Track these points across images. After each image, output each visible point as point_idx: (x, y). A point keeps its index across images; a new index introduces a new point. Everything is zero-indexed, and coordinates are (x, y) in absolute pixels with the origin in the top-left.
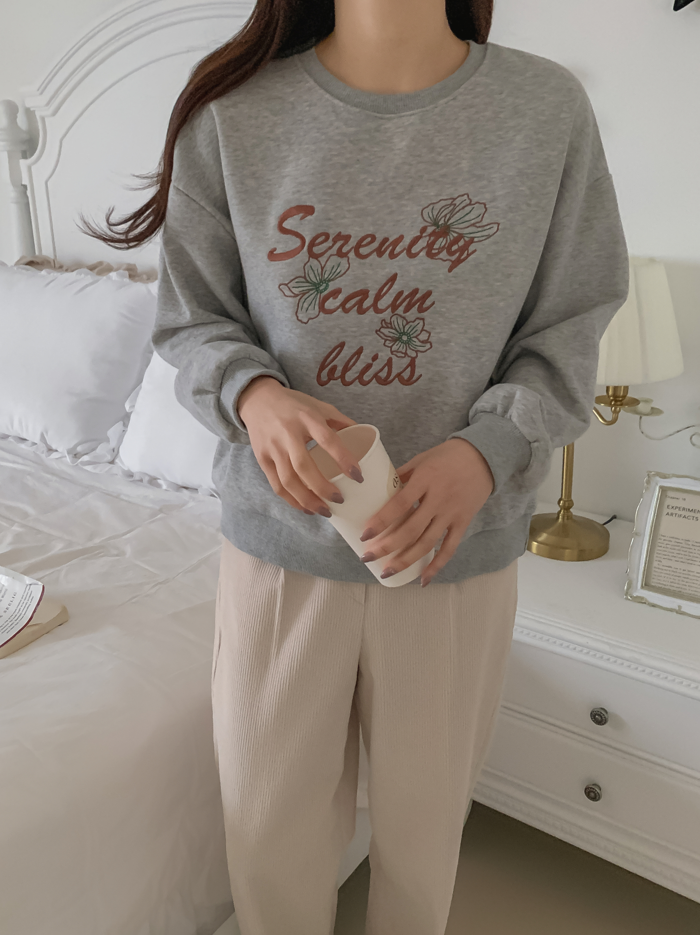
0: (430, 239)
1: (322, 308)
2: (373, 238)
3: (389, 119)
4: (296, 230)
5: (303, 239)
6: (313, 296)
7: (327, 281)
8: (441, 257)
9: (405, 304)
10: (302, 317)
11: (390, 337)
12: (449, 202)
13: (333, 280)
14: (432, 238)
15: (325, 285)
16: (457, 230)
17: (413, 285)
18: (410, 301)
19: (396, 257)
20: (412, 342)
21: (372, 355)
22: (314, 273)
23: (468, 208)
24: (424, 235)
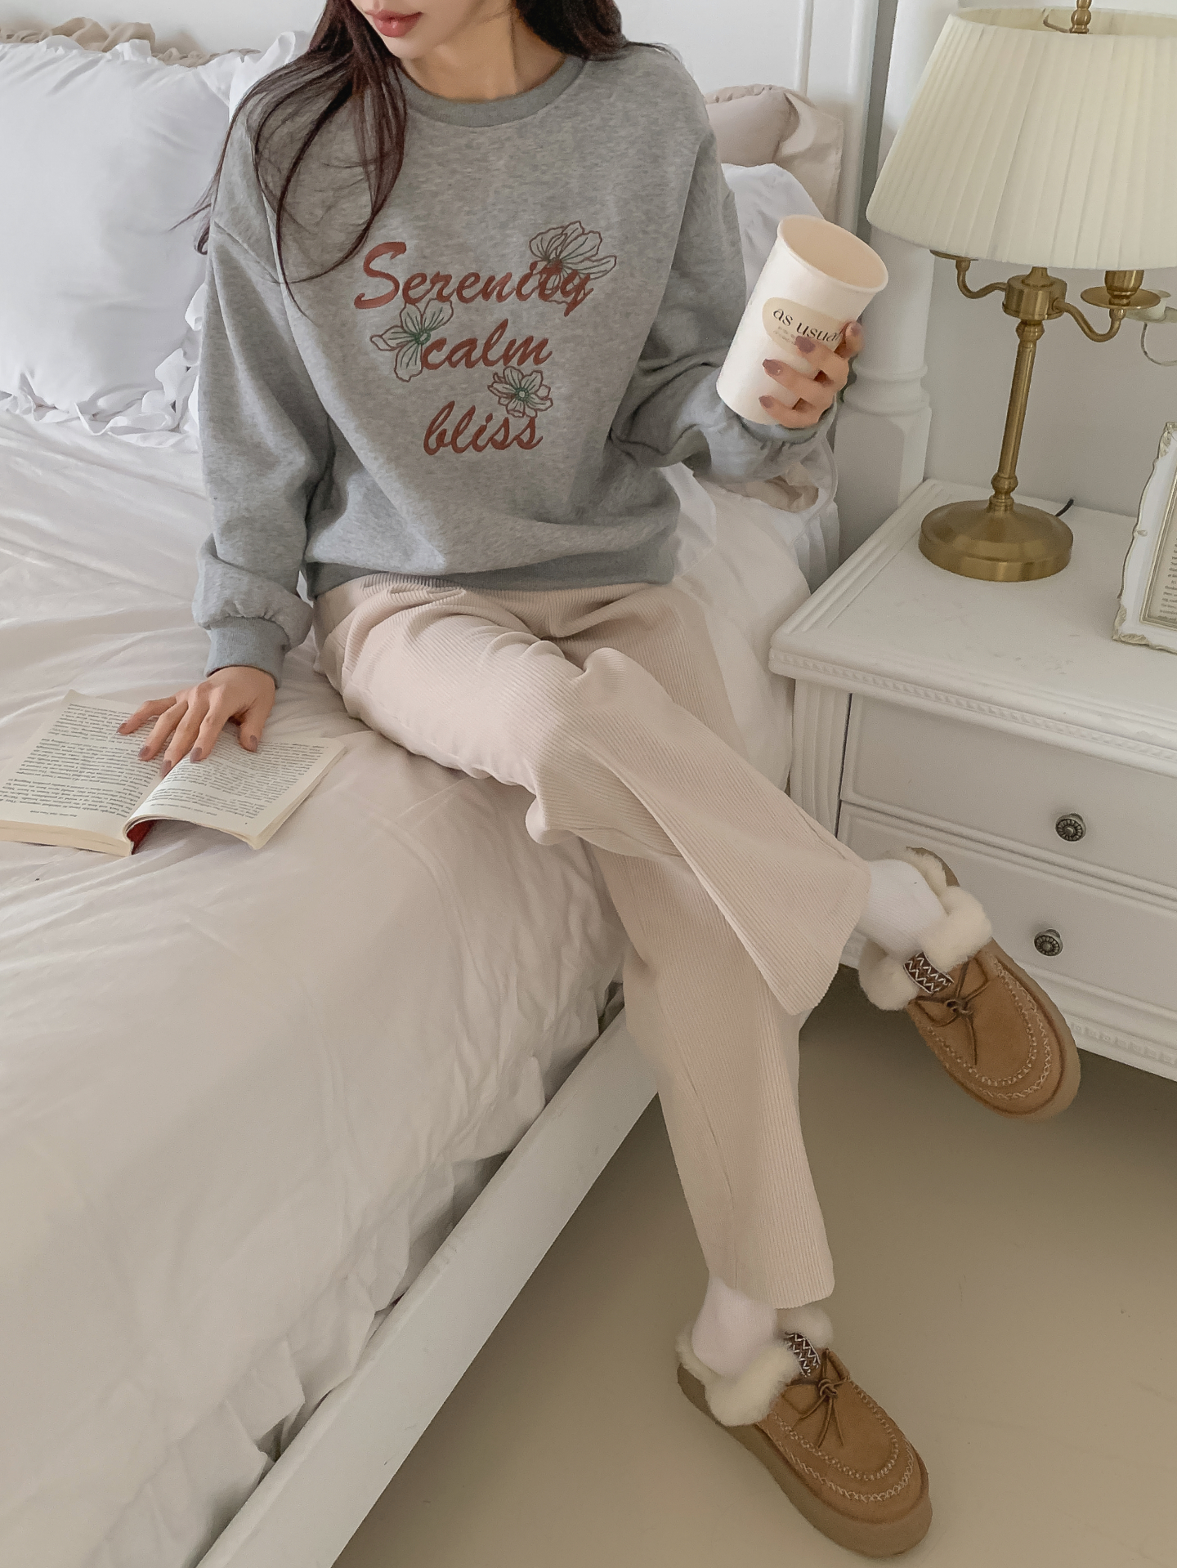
1: (425, 363)
2: (477, 277)
3: (482, 133)
4: (386, 272)
6: (412, 349)
8: (556, 299)
11: (505, 393)
12: (560, 231)
13: (434, 329)
17: (527, 333)
18: (524, 352)
23: (581, 239)
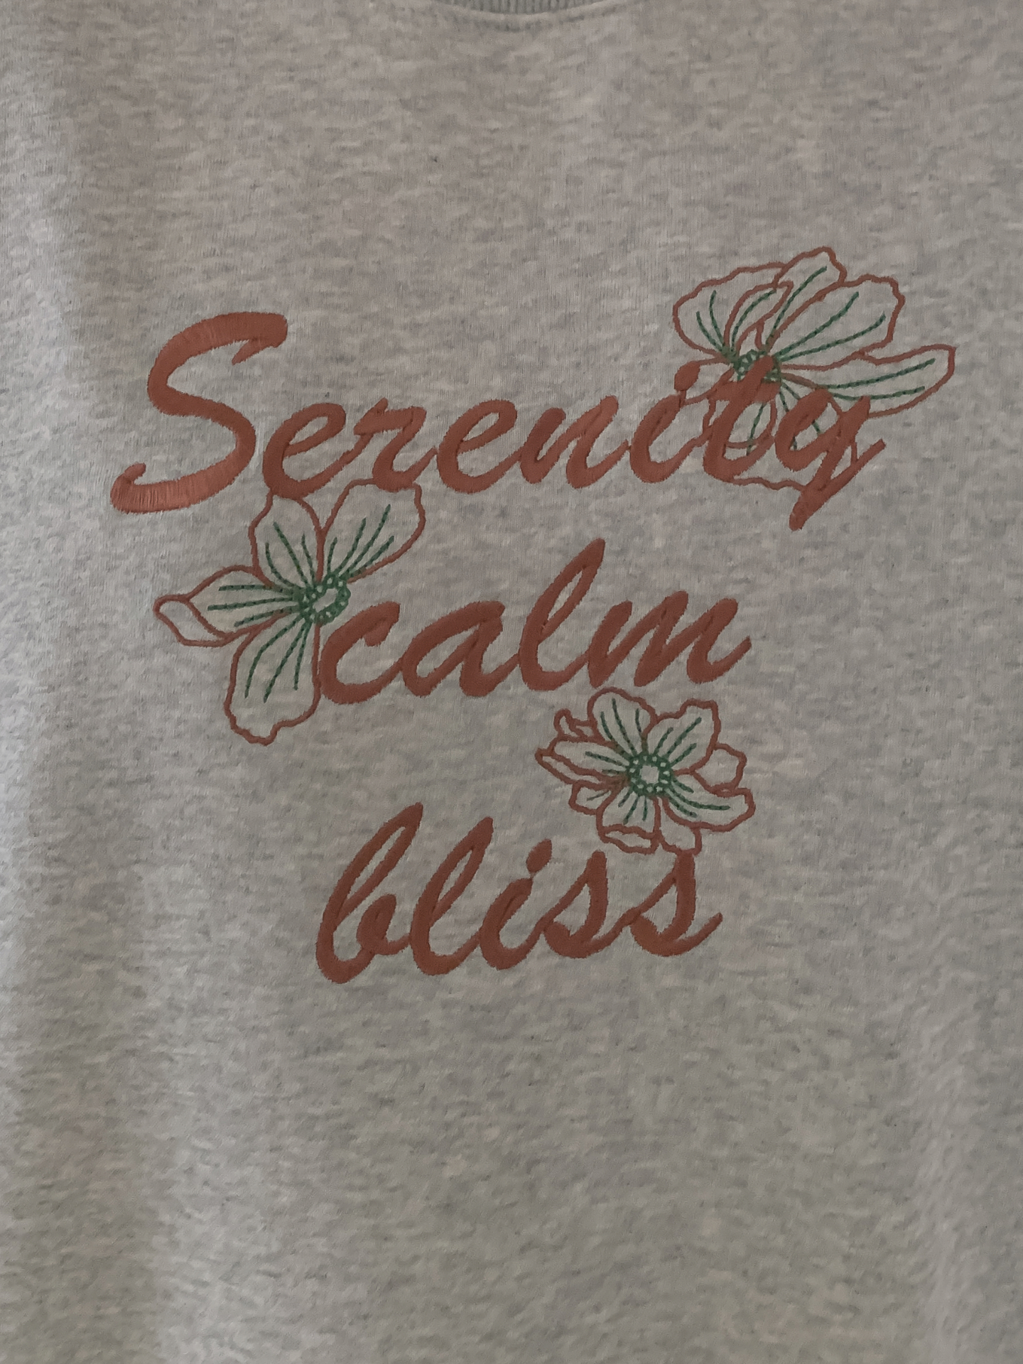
0: (712, 408)
5: (244, 430)
7: (342, 578)
9: (638, 651)
10: (252, 718)
14: (721, 406)
15: (332, 592)
16: (806, 374)
19: (595, 479)
20: (678, 790)
21: (530, 846)
22: (291, 552)
24: (691, 394)
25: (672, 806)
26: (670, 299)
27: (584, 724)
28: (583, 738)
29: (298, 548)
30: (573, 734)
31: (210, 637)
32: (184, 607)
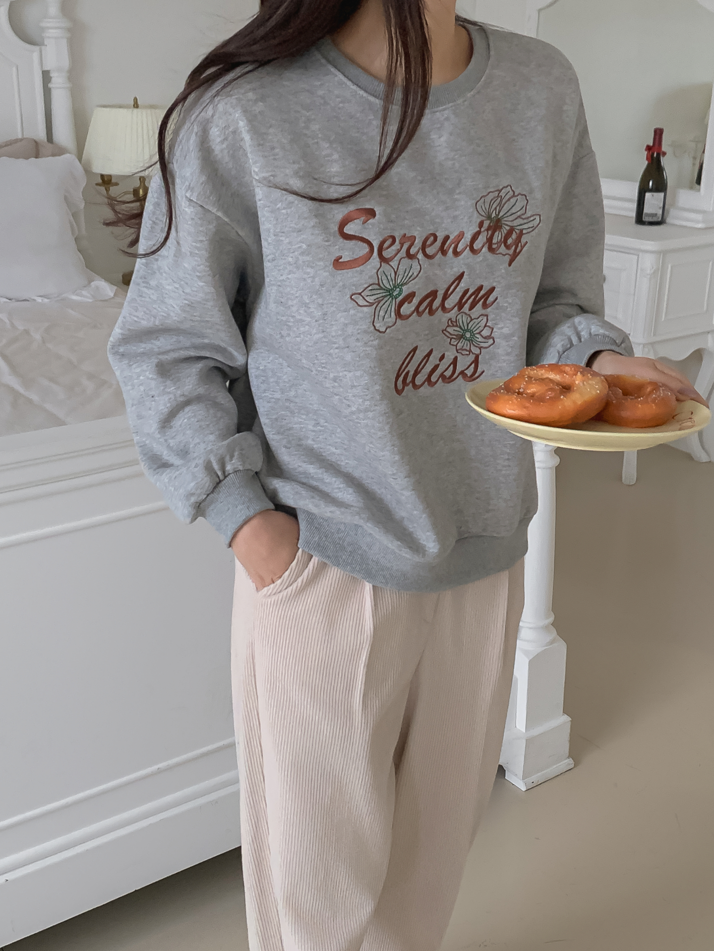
0: (488, 234)
2: (436, 237)
4: (360, 236)
6: (388, 302)
7: (400, 286)
8: (500, 252)
9: (469, 302)
10: (379, 326)
15: (398, 290)
16: (507, 223)
18: (474, 298)
19: (459, 255)
20: (475, 338)
21: (439, 356)
22: (387, 278)
23: (513, 201)
25: (473, 342)
26: (474, 202)
27: (454, 322)
28: (453, 326)
29: (389, 277)
30: (451, 325)
31: (368, 304)
32: (359, 296)
